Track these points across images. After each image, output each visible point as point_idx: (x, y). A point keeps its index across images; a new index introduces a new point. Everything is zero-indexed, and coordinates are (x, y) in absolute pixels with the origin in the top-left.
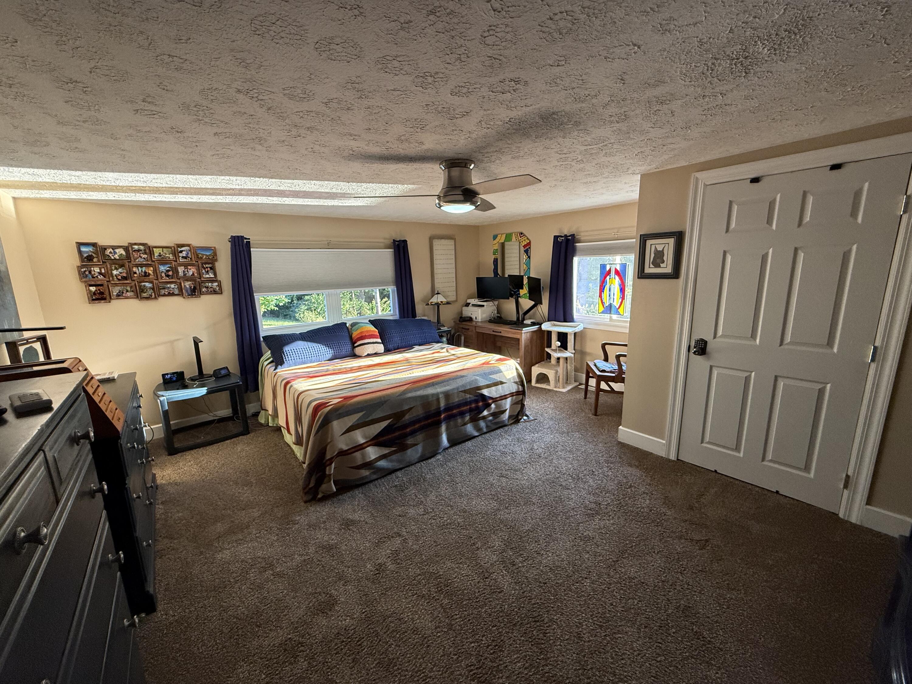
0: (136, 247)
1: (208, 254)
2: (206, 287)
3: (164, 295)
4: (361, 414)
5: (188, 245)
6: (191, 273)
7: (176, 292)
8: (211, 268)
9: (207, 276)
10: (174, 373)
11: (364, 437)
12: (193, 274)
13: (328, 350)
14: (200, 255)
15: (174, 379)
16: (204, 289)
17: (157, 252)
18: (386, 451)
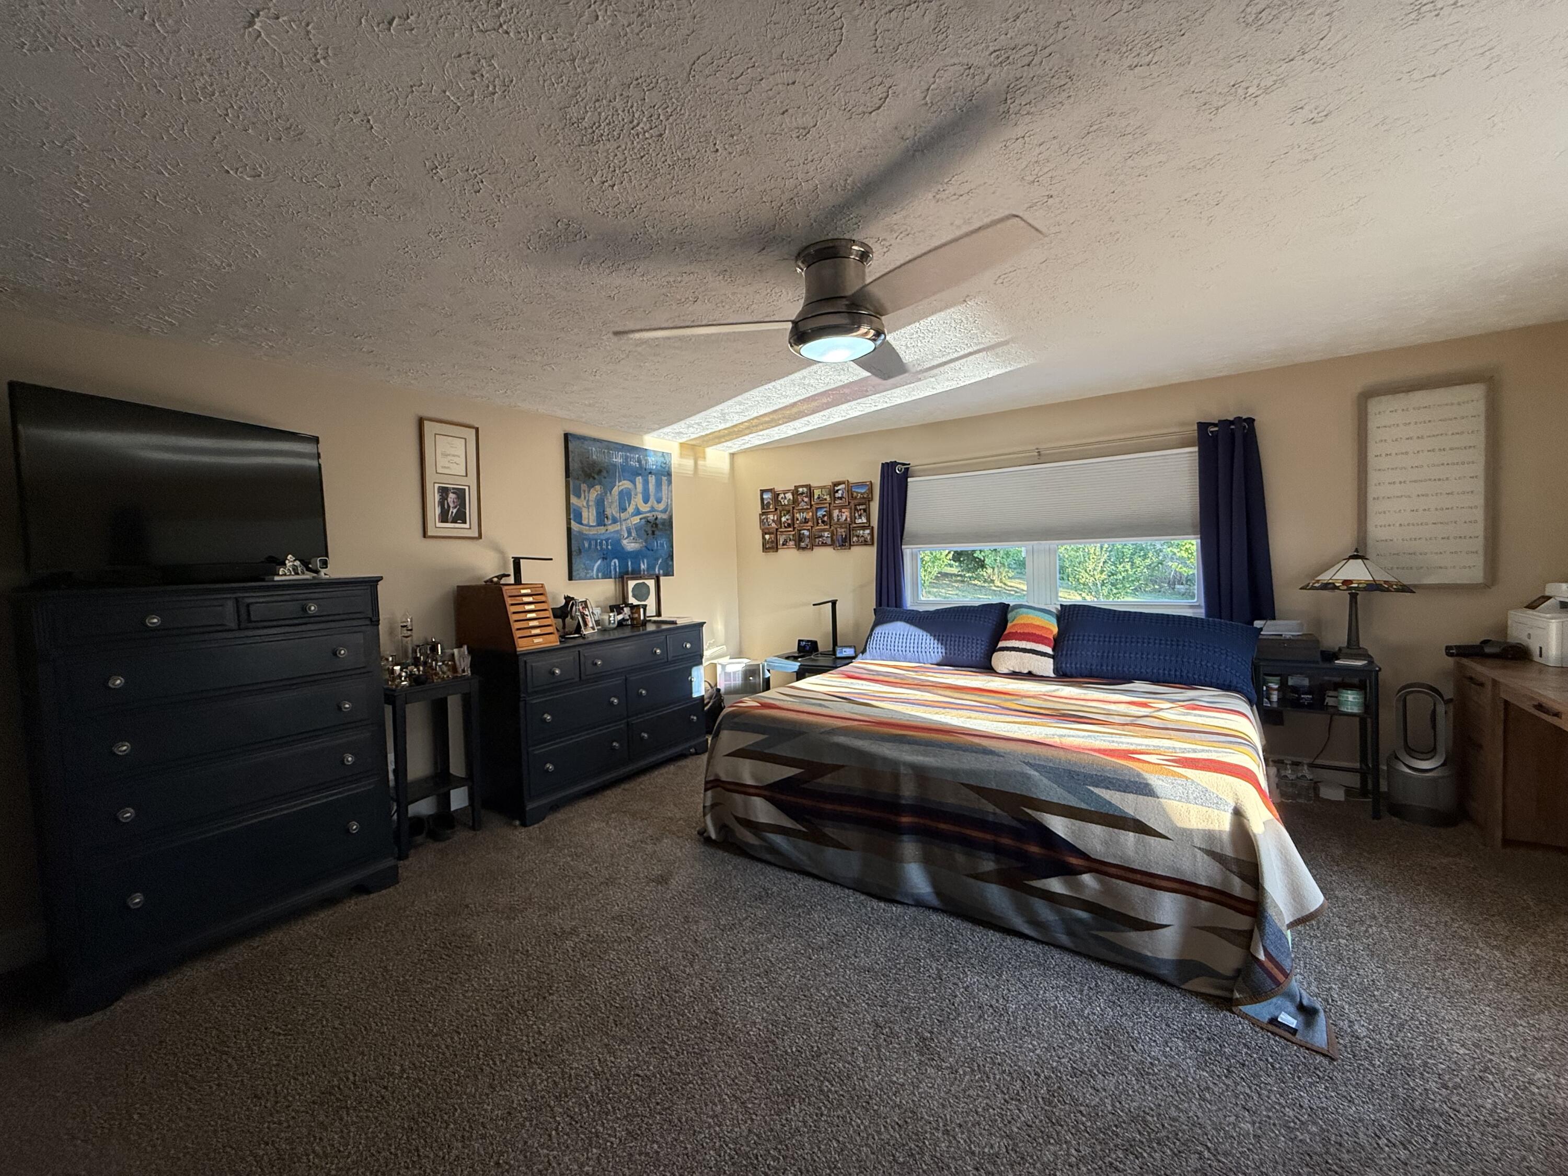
0: (801, 490)
1: (863, 491)
2: (858, 536)
3: (819, 545)
4: (762, 737)
5: (843, 483)
6: (844, 518)
7: (829, 541)
8: (865, 510)
9: (860, 521)
10: (808, 641)
11: (754, 776)
12: (846, 520)
13: (936, 646)
14: (855, 494)
15: (808, 648)
16: (855, 539)
17: (817, 493)
18: (787, 823)
